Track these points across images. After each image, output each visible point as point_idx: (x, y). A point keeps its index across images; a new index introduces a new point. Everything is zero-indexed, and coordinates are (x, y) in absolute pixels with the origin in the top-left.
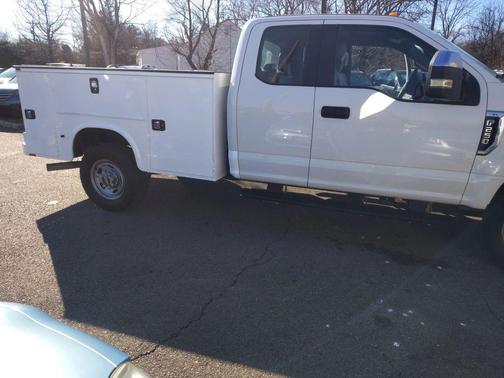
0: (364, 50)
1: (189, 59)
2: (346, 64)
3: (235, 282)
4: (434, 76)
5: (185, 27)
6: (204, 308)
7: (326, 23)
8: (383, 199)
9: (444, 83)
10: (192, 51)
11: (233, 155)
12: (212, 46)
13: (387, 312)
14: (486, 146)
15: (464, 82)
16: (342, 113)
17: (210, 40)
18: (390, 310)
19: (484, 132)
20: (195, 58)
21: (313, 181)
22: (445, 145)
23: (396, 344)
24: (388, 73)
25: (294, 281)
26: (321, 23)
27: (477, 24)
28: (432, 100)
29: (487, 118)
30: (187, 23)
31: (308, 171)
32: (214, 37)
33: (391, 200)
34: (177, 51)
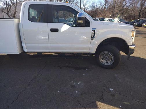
0: (64, 12)
1: (8, 14)
2: (57, 16)
3: (29, 85)
4: (78, 20)
5: (4, 3)
6: (18, 96)
7: (48, 4)
8: (71, 53)
9: (81, 21)
10: (8, 11)
11: (24, 45)
12: (16, 10)
13: (74, 84)
14: (93, 37)
15: (86, 21)
16: (56, 30)
17: (15, 8)
18: (75, 83)
19: (92, 34)
20: (10, 14)
21: (50, 51)
22: (85, 38)
23: (77, 92)
24: (71, 19)
25: (48, 81)
26: (47, 4)
27: (91, 6)
28: (79, 26)
29: (92, 30)
30: (5, 2)
31: (49, 48)
32: (16, 7)
33: (73, 53)
34: (3, 12)
